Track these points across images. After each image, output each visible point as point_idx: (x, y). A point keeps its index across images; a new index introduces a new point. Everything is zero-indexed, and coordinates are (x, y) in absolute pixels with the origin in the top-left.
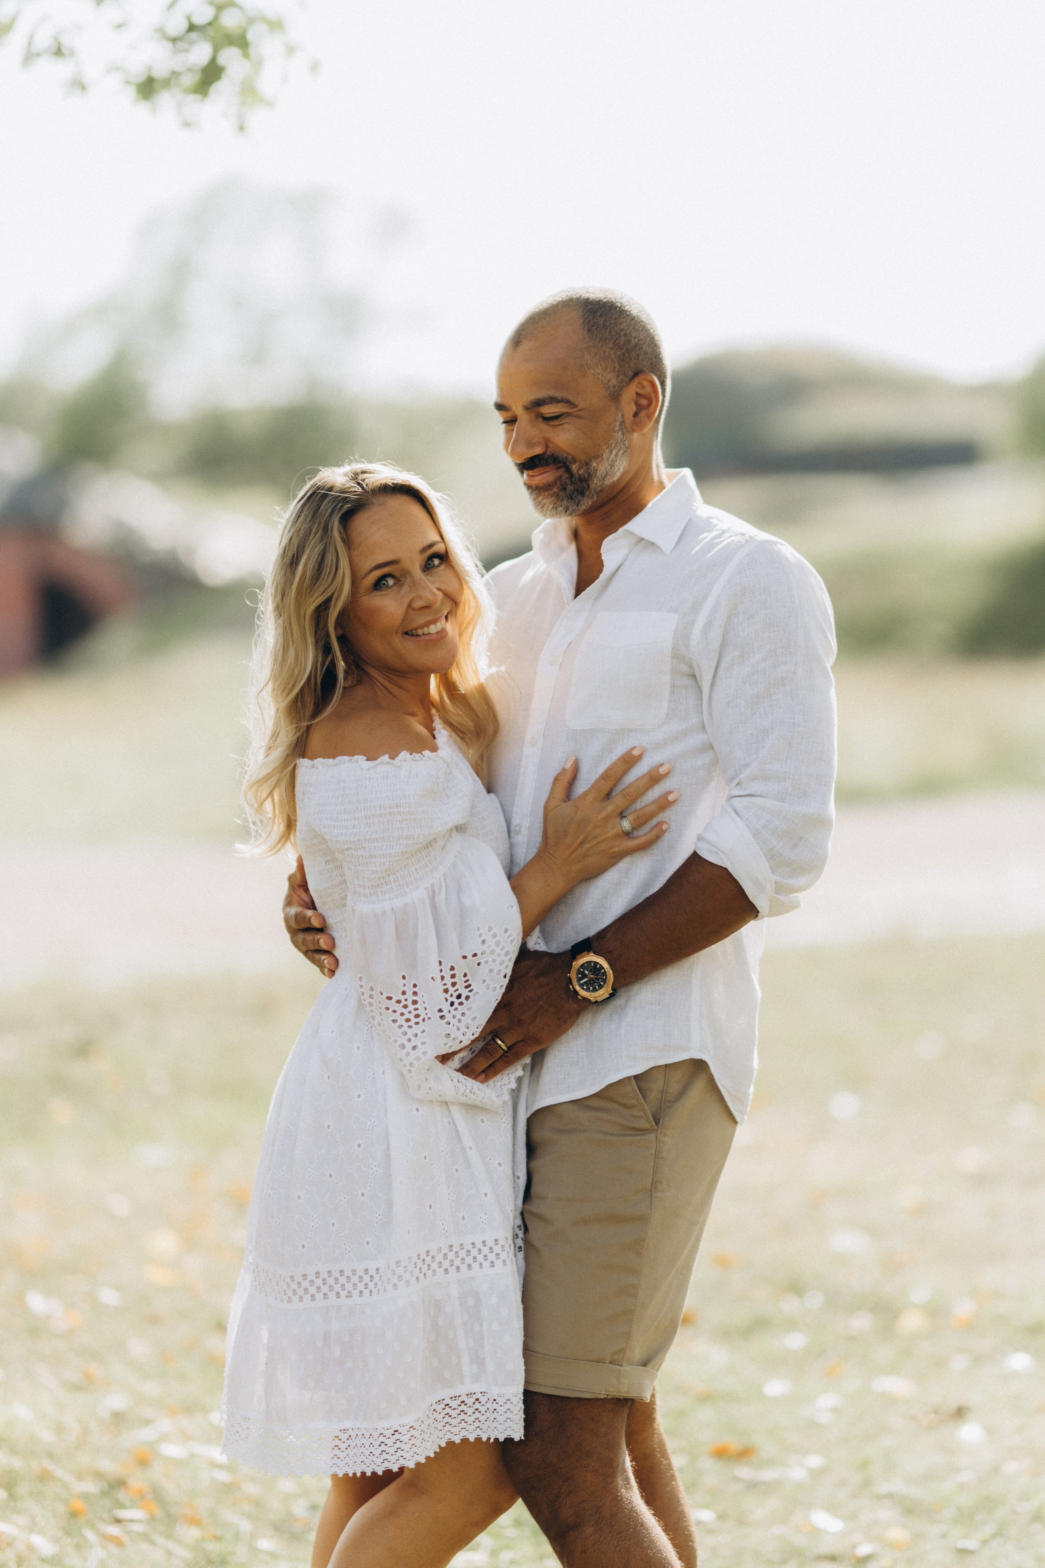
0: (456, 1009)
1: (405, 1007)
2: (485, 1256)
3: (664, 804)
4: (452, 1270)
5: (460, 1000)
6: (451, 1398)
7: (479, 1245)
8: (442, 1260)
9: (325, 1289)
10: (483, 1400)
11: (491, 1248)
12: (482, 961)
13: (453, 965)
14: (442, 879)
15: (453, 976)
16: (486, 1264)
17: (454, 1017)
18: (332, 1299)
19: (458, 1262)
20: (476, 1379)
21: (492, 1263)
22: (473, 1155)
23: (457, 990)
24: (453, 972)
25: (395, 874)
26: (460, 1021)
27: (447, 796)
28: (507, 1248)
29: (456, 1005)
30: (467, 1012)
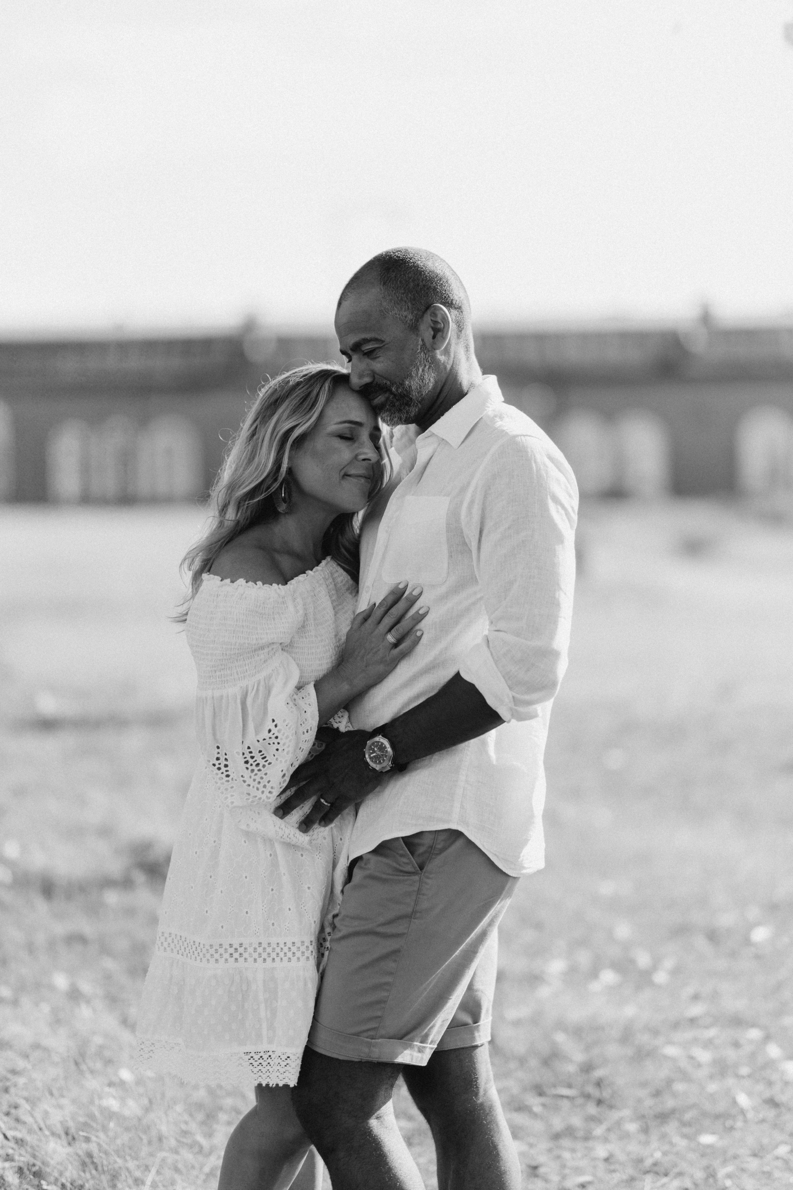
0: (256, 774)
1: (219, 769)
2: (285, 953)
5: (258, 768)
7: (282, 945)
8: (252, 951)
10: (273, 1056)
12: (271, 743)
13: (250, 745)
15: (250, 753)
17: (254, 780)
20: (271, 1041)
23: (256, 761)
24: (251, 750)
26: (259, 783)
28: (302, 949)
29: (256, 771)
30: (264, 776)
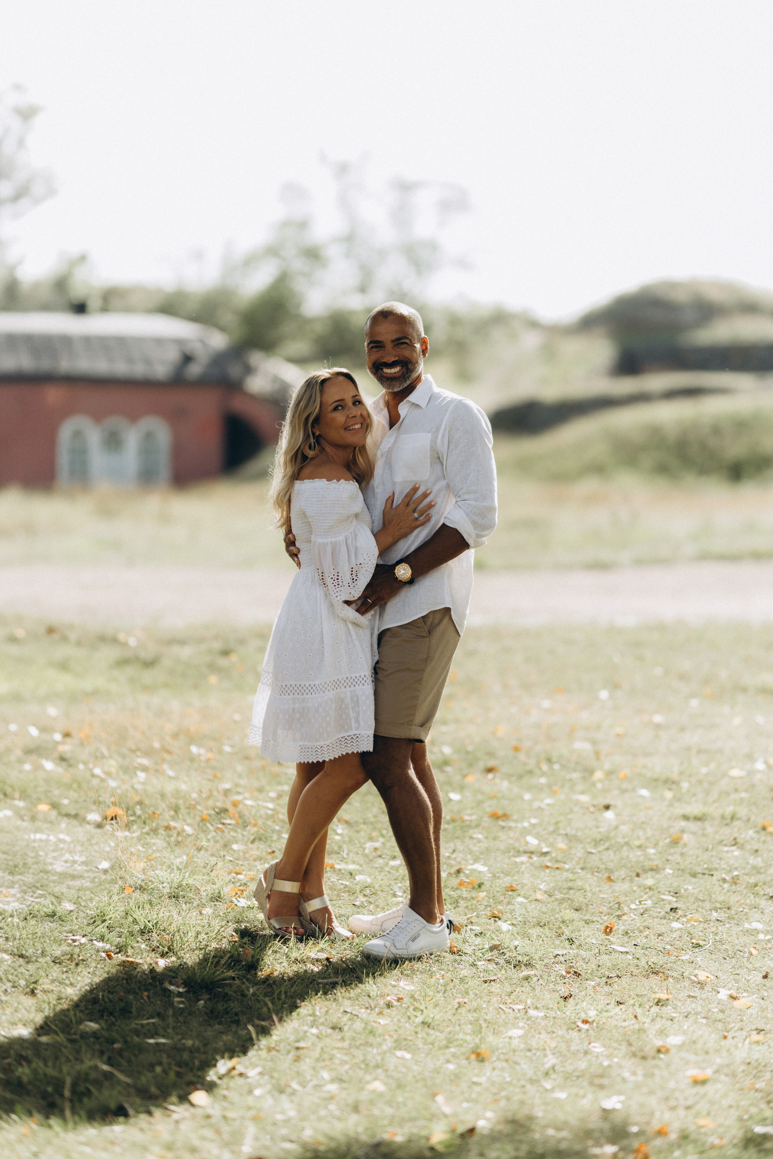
1: (334, 580)
2: (361, 681)
3: (430, 506)
4: (348, 687)
5: (354, 581)
6: (348, 736)
7: (358, 677)
8: (344, 683)
9: (293, 691)
10: (359, 737)
11: (363, 679)
12: (363, 566)
13: (352, 567)
14: (350, 533)
15: (352, 571)
16: (361, 684)
18: (296, 696)
19: (350, 684)
20: (357, 729)
21: (363, 684)
22: (357, 643)
23: (353, 576)
25: (334, 528)
27: (356, 501)
28: (369, 678)
29: (352, 583)
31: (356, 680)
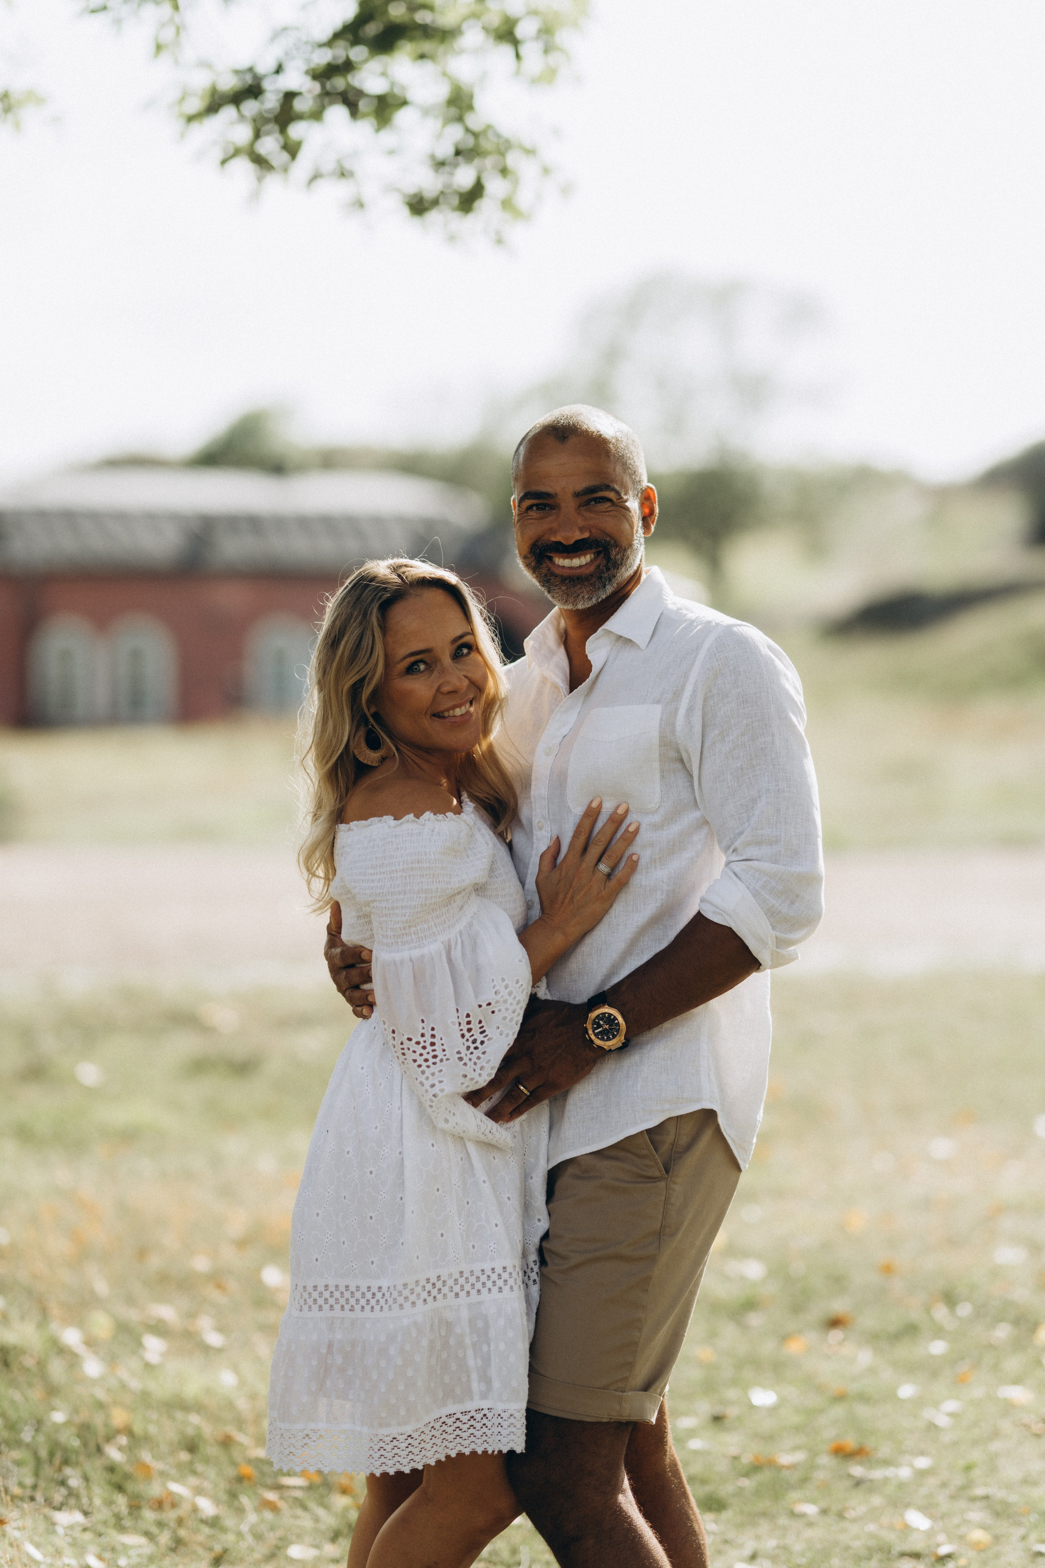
0: (472, 1053)
1: (424, 1048)
2: (494, 1282)
4: (463, 1294)
5: (475, 1045)
6: (462, 1413)
7: (487, 1272)
8: (452, 1284)
10: (489, 1415)
11: (499, 1275)
12: (496, 1010)
13: (468, 1012)
14: (458, 934)
15: (469, 1023)
16: (495, 1290)
17: (470, 1059)
20: (484, 1396)
21: (500, 1288)
22: (486, 1188)
23: (473, 1035)
24: (468, 1019)
25: (416, 926)
26: (475, 1064)
27: (468, 856)
28: (514, 1275)
29: (472, 1049)
30: (482, 1056)
31: (483, 1278)
